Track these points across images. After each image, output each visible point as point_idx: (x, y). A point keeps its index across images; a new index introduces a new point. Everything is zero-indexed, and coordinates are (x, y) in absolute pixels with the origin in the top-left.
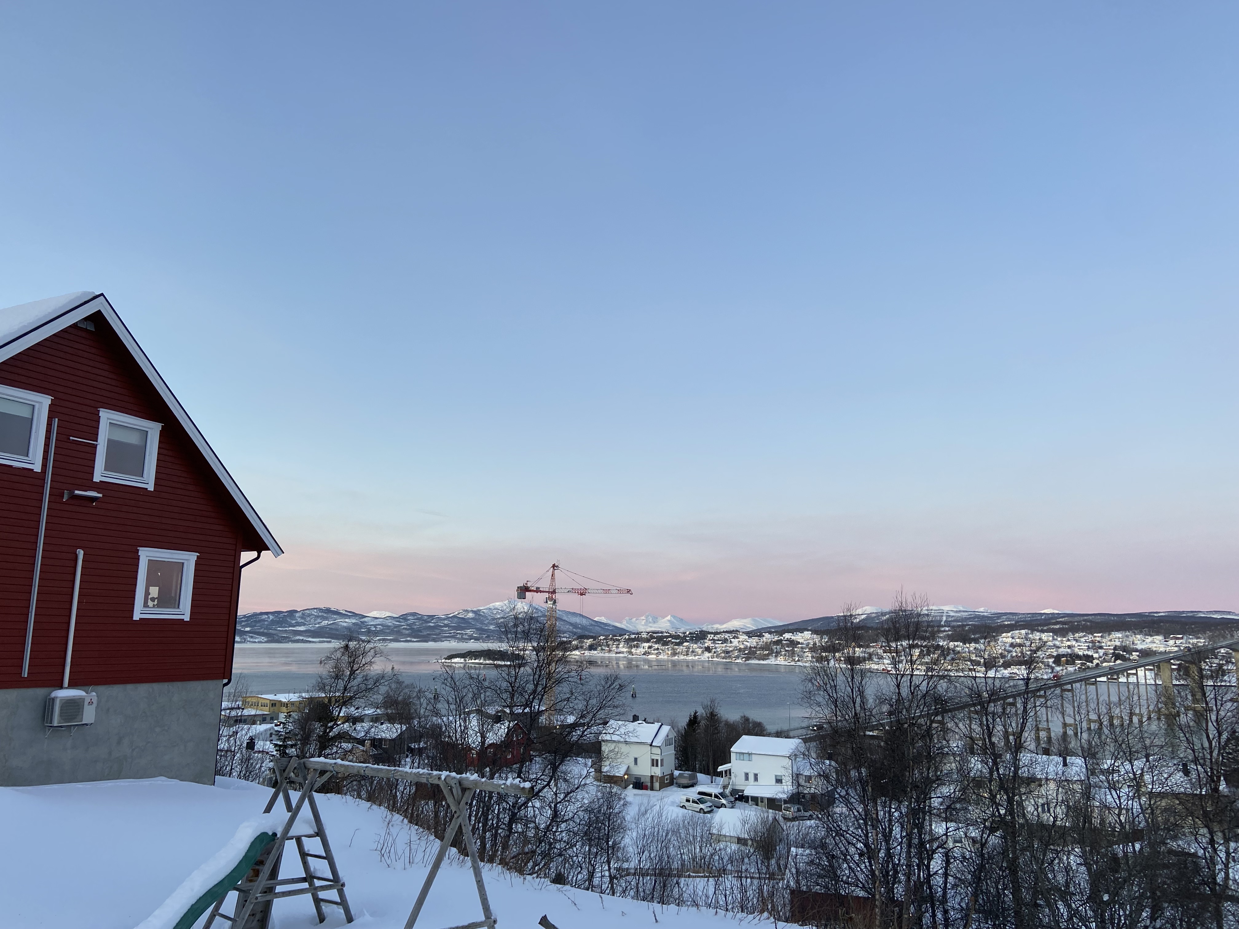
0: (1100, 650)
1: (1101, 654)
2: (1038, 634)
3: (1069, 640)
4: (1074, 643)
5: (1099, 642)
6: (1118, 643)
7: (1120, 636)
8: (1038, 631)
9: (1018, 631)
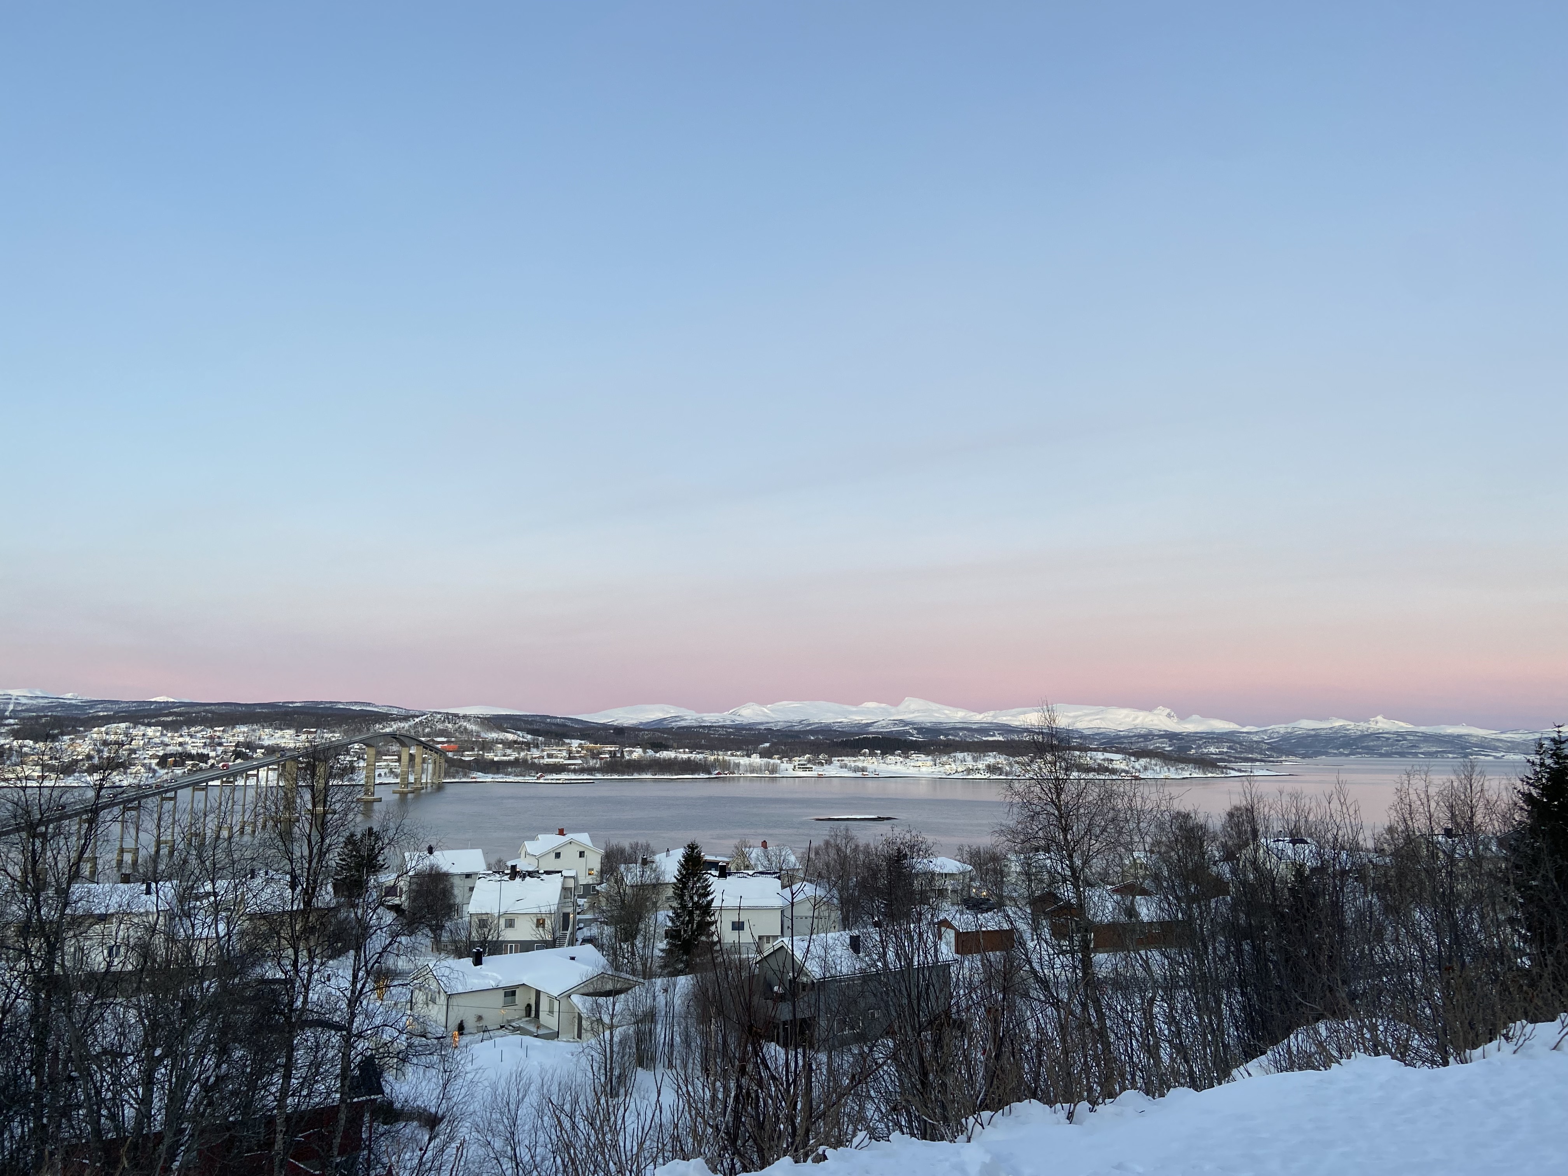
0: (218, 748)
1: (219, 753)
2: (143, 728)
3: (181, 736)
4: (187, 739)
5: (219, 737)
6: (241, 739)
7: (246, 730)
8: (143, 724)
9: (116, 725)
